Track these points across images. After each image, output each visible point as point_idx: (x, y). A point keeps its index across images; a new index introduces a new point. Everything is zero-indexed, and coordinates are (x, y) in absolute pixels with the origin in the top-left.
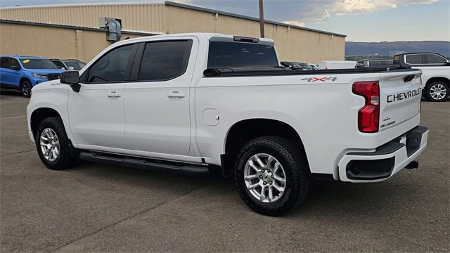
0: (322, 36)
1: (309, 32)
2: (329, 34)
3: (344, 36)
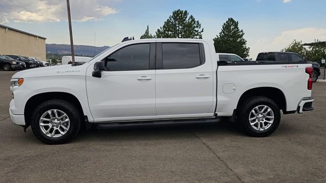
0: (31, 37)
1: (21, 34)
2: (35, 36)
3: (45, 39)
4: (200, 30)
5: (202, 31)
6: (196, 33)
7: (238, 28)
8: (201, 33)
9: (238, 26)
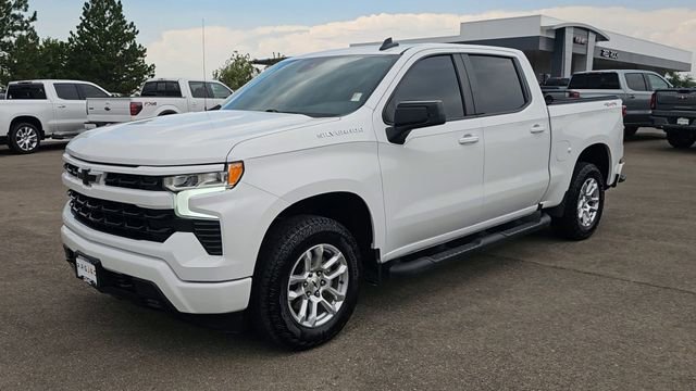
4: (27, 16)
5: (34, 19)
6: (17, 23)
7: (122, 17)
8: (31, 24)
9: (123, 13)
